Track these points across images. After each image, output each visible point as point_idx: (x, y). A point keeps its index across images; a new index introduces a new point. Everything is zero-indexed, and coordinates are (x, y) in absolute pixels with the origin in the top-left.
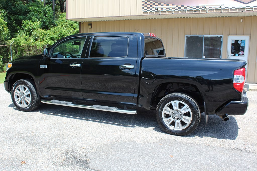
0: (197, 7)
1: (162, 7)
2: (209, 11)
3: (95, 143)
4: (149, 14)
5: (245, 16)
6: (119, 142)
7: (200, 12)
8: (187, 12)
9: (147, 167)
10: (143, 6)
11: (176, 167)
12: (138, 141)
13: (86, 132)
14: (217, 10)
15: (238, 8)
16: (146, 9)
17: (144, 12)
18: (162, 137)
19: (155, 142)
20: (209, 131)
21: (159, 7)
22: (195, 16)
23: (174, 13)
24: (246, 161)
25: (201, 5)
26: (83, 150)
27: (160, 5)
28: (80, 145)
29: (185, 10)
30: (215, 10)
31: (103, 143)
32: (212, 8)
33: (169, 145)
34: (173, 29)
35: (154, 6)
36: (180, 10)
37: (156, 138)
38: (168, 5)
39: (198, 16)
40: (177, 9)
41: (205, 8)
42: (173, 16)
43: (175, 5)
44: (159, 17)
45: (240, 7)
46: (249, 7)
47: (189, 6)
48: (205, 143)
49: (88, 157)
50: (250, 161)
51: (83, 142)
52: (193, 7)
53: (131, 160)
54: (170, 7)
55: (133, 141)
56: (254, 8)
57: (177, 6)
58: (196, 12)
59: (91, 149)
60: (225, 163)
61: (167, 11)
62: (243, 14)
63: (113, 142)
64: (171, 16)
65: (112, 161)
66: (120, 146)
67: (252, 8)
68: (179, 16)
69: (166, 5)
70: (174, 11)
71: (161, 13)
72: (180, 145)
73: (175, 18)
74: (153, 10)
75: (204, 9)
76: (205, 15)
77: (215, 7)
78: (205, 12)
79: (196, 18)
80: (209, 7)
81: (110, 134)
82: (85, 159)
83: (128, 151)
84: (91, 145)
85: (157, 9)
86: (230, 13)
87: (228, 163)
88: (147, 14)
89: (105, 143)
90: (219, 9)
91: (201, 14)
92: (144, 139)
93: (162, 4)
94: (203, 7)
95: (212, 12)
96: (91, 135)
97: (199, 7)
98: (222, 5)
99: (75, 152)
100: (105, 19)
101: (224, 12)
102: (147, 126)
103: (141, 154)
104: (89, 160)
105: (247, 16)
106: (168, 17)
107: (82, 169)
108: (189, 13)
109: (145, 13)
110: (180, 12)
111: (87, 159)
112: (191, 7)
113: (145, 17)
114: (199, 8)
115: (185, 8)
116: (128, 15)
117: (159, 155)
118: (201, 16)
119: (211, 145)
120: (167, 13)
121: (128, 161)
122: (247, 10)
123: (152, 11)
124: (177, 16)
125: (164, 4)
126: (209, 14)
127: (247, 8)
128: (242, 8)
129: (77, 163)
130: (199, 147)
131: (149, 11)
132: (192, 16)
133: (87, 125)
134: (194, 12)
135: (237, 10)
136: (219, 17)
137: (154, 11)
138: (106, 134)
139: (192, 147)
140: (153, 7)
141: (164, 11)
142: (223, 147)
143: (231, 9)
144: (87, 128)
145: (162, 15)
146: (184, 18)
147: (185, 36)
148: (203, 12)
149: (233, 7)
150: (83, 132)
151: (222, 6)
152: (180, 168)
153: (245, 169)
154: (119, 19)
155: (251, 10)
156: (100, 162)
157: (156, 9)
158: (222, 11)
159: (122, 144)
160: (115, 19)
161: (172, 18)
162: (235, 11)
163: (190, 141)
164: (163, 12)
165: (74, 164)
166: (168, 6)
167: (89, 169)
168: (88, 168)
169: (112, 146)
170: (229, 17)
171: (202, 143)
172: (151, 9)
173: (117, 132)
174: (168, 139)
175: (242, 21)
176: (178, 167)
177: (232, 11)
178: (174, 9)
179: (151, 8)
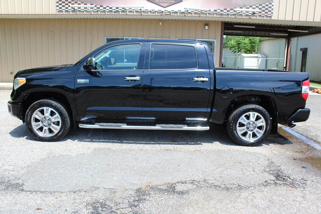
0: (117, 8)
1: (79, 6)
2: (129, 13)
3: (23, 163)
4: (64, 13)
5: (164, 19)
6: (51, 157)
7: (121, 13)
8: (106, 13)
9: (86, 178)
10: (58, 4)
11: (115, 174)
12: (71, 154)
13: (9, 153)
14: (138, 12)
15: (157, 12)
16: (60, 8)
17: (58, 10)
18: (94, 147)
19: (89, 153)
20: (140, 135)
21: (76, 6)
22: (115, 17)
23: (92, 13)
24: (176, 159)
25: (121, 6)
26: (11, 173)
27: (77, 4)
28: (6, 168)
29: (105, 11)
30: (135, 12)
31: (33, 161)
32: (133, 10)
33: (104, 154)
34: (92, 31)
35: (70, 4)
36: (99, 10)
37: (88, 148)
38: (86, 4)
39: (118, 17)
40: (96, 9)
41: (125, 9)
42: (92, 17)
43: (93, 5)
44: (76, 17)
45: (159, 10)
46: (167, 11)
47: (109, 7)
48: (137, 148)
49: (19, 179)
50: (179, 158)
51: (9, 164)
52: (113, 8)
53: (69, 174)
54: (89, 7)
55: (66, 155)
56: (172, 12)
57: (96, 6)
58: (116, 14)
59: (21, 170)
60: (159, 164)
61: (85, 10)
62: (162, 17)
63: (44, 159)
64: (89, 17)
65: (48, 178)
66: (53, 162)
67: (170, 12)
68: (98, 17)
69: (83, 4)
70: (93, 11)
71: (78, 13)
72: (115, 153)
73: (93, 19)
74: (69, 9)
75: (124, 11)
76: (125, 17)
77: (135, 9)
78: (125, 14)
79: (116, 19)
80: (129, 9)
81: (38, 150)
82: (17, 182)
83: (63, 166)
84: (19, 166)
85: (74, 9)
86: (150, 16)
87: (162, 163)
88: (62, 13)
89: (35, 161)
90: (139, 11)
91: (121, 15)
92: (77, 151)
93: (79, 2)
94: (123, 8)
95: (132, 14)
96: (16, 155)
97: (119, 8)
98: (142, 7)
99: (2, 176)
100: (10, 17)
101: (144, 14)
102: (77, 137)
103: (77, 167)
104: (22, 182)
105: (166, 20)
106: (85, 17)
107: (16, 192)
108: (109, 14)
109: (60, 12)
110: (99, 13)
111: (19, 182)
112: (110, 8)
113: (60, 17)
114: (119, 10)
115: (105, 8)
116: (33, 13)
117: (95, 165)
118: (121, 17)
119: (143, 149)
120: (85, 13)
121: (66, 176)
122: (165, 14)
123: (68, 11)
124: (95, 17)
125: (81, 3)
126: (129, 15)
127: (165, 11)
128: (161, 11)
129: (7, 188)
130: (133, 152)
131: (65, 10)
132: (111, 17)
133: (8, 144)
134: (114, 14)
135: (156, 13)
136: (139, 19)
137: (71, 10)
138: (33, 151)
139: (127, 153)
140: (69, 6)
141: (81, 10)
142: (155, 149)
143: (150, 11)
144: (9, 148)
145: (79, 15)
146: (103, 19)
147: (105, 38)
148: (123, 14)
149: (152, 10)
150: (5, 153)
151: (142, 9)
152: (119, 175)
153: (176, 166)
154: (29, 17)
155: (169, 14)
156: (35, 182)
157: (72, 8)
158: (142, 14)
159: (55, 160)
160: (23, 17)
161: (90, 19)
162: (154, 14)
163: (123, 148)
164: (80, 12)
165: (4, 189)
166: (85, 6)
167: (25, 191)
168: (22, 190)
169: (45, 164)
170: (149, 20)
171: (135, 148)
172: (67, 8)
173: (45, 148)
174: (101, 149)
175: (161, 24)
176: (116, 174)
177: (152, 14)
178: (93, 9)
179: (67, 6)
